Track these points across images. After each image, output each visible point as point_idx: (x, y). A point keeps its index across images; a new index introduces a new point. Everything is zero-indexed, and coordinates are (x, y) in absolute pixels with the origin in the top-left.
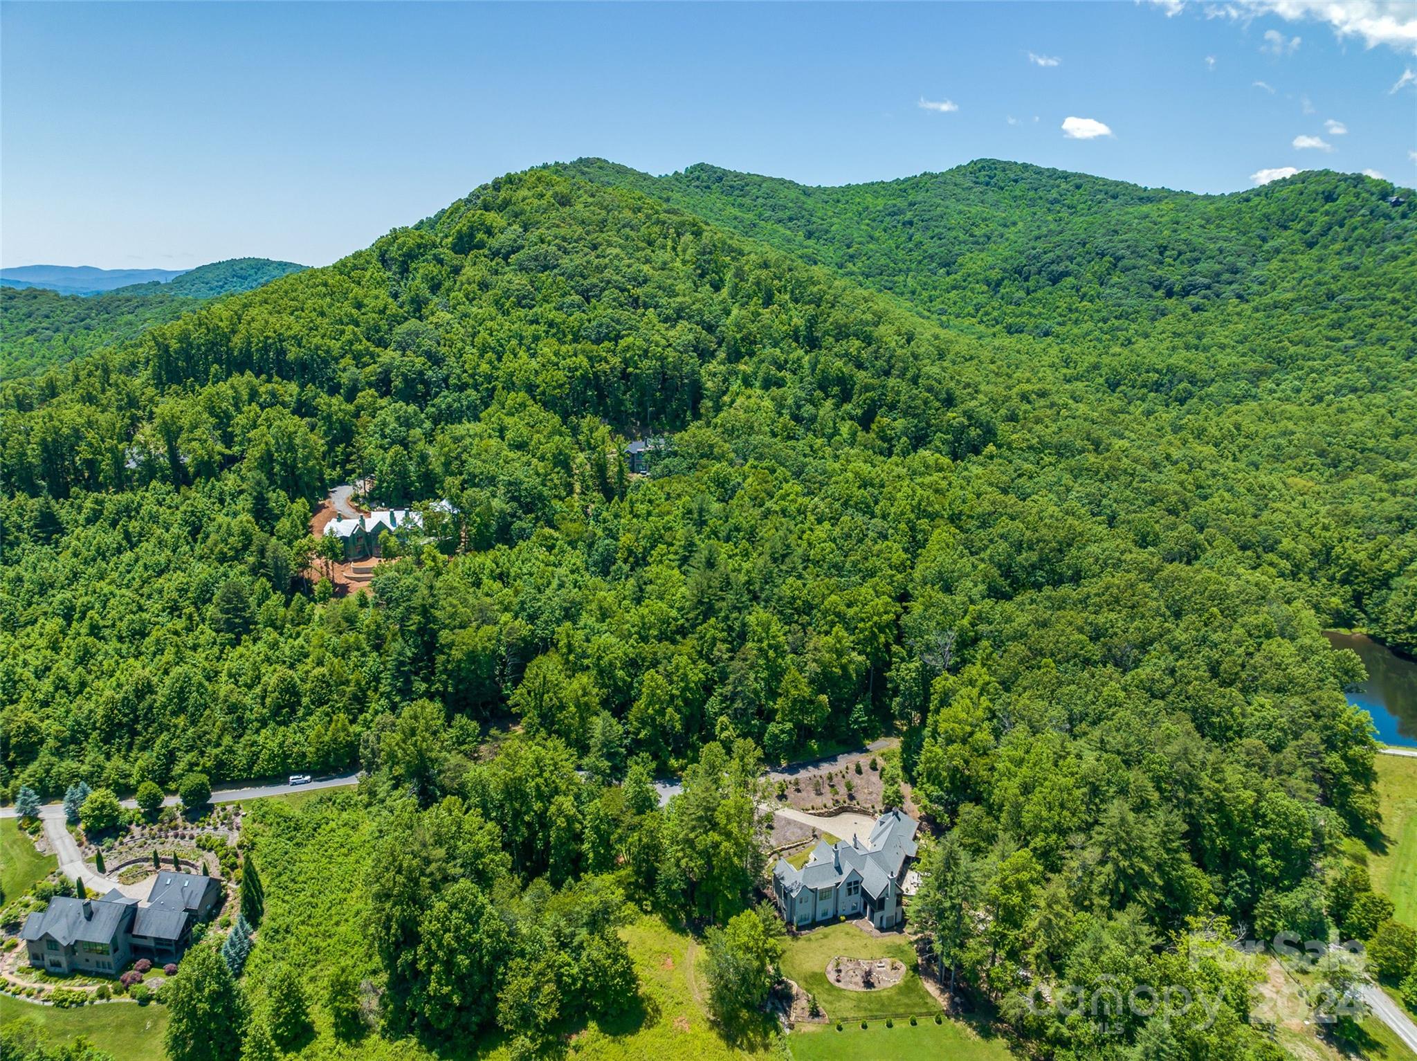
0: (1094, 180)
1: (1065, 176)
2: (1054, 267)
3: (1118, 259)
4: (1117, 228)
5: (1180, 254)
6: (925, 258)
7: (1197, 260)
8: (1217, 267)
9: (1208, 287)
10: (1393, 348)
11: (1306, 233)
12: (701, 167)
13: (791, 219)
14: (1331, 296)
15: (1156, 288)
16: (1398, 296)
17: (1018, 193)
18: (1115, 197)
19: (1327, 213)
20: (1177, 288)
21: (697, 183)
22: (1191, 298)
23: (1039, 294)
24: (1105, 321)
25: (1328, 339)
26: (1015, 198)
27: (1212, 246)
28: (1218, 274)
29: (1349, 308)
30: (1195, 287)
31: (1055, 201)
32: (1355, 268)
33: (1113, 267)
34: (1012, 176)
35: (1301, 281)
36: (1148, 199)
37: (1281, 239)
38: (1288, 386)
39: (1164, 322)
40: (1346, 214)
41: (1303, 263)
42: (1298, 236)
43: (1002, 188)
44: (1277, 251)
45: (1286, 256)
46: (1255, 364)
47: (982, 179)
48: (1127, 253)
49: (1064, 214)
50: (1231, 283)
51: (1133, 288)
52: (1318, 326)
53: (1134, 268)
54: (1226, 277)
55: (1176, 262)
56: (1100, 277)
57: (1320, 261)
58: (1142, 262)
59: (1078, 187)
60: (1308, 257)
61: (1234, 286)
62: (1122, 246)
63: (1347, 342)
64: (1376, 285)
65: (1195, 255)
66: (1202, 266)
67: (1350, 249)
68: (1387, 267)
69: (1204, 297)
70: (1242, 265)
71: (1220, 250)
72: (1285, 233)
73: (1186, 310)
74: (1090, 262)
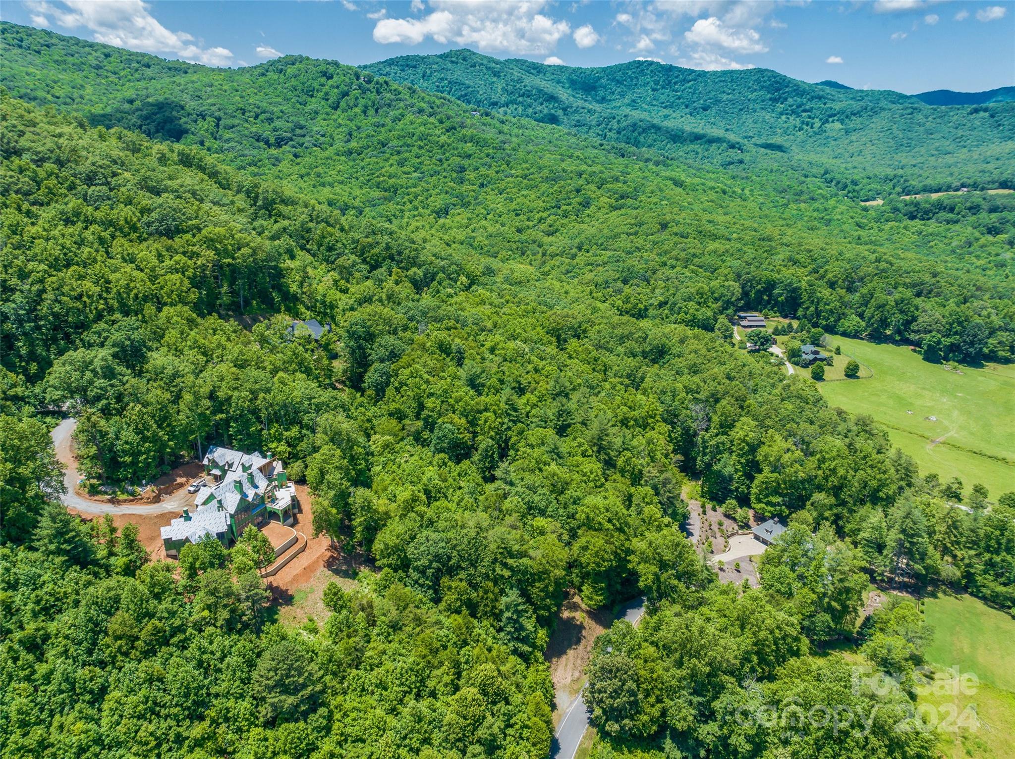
3: (219, 119)
4: (197, 93)
5: (256, 117)
7: (271, 120)
8: (290, 125)
9: (292, 140)
10: (446, 177)
11: (327, 100)
14: (383, 145)
15: (258, 141)
16: (420, 143)
17: (56, 57)
18: (148, 66)
19: (333, 87)
20: (272, 140)
22: (287, 148)
25: (405, 173)
26: (58, 62)
27: (275, 109)
28: (293, 130)
29: (399, 152)
30: (282, 139)
31: (98, 67)
32: (383, 126)
33: (217, 126)
34: (41, 41)
35: (350, 134)
36: (176, 69)
37: (314, 104)
38: (410, 206)
39: (284, 166)
40: (346, 88)
41: (340, 121)
42: (323, 103)
43: (39, 52)
44: (316, 113)
45: (324, 116)
46: (376, 194)
47: (11, 42)
48: (221, 114)
49: (112, 78)
50: (304, 136)
51: (245, 142)
52: (392, 165)
53: (233, 127)
54: (298, 131)
55: (258, 121)
56: (212, 134)
57: (351, 120)
58: (236, 122)
59: (107, 56)
60: (340, 116)
61: (307, 138)
62: (213, 108)
63: (415, 175)
64: (404, 137)
65: (268, 115)
66: (278, 123)
67: (365, 112)
68: (400, 125)
69: (293, 147)
70: (303, 123)
71: (282, 112)
72: (313, 100)
73: (291, 156)
74: (196, 121)
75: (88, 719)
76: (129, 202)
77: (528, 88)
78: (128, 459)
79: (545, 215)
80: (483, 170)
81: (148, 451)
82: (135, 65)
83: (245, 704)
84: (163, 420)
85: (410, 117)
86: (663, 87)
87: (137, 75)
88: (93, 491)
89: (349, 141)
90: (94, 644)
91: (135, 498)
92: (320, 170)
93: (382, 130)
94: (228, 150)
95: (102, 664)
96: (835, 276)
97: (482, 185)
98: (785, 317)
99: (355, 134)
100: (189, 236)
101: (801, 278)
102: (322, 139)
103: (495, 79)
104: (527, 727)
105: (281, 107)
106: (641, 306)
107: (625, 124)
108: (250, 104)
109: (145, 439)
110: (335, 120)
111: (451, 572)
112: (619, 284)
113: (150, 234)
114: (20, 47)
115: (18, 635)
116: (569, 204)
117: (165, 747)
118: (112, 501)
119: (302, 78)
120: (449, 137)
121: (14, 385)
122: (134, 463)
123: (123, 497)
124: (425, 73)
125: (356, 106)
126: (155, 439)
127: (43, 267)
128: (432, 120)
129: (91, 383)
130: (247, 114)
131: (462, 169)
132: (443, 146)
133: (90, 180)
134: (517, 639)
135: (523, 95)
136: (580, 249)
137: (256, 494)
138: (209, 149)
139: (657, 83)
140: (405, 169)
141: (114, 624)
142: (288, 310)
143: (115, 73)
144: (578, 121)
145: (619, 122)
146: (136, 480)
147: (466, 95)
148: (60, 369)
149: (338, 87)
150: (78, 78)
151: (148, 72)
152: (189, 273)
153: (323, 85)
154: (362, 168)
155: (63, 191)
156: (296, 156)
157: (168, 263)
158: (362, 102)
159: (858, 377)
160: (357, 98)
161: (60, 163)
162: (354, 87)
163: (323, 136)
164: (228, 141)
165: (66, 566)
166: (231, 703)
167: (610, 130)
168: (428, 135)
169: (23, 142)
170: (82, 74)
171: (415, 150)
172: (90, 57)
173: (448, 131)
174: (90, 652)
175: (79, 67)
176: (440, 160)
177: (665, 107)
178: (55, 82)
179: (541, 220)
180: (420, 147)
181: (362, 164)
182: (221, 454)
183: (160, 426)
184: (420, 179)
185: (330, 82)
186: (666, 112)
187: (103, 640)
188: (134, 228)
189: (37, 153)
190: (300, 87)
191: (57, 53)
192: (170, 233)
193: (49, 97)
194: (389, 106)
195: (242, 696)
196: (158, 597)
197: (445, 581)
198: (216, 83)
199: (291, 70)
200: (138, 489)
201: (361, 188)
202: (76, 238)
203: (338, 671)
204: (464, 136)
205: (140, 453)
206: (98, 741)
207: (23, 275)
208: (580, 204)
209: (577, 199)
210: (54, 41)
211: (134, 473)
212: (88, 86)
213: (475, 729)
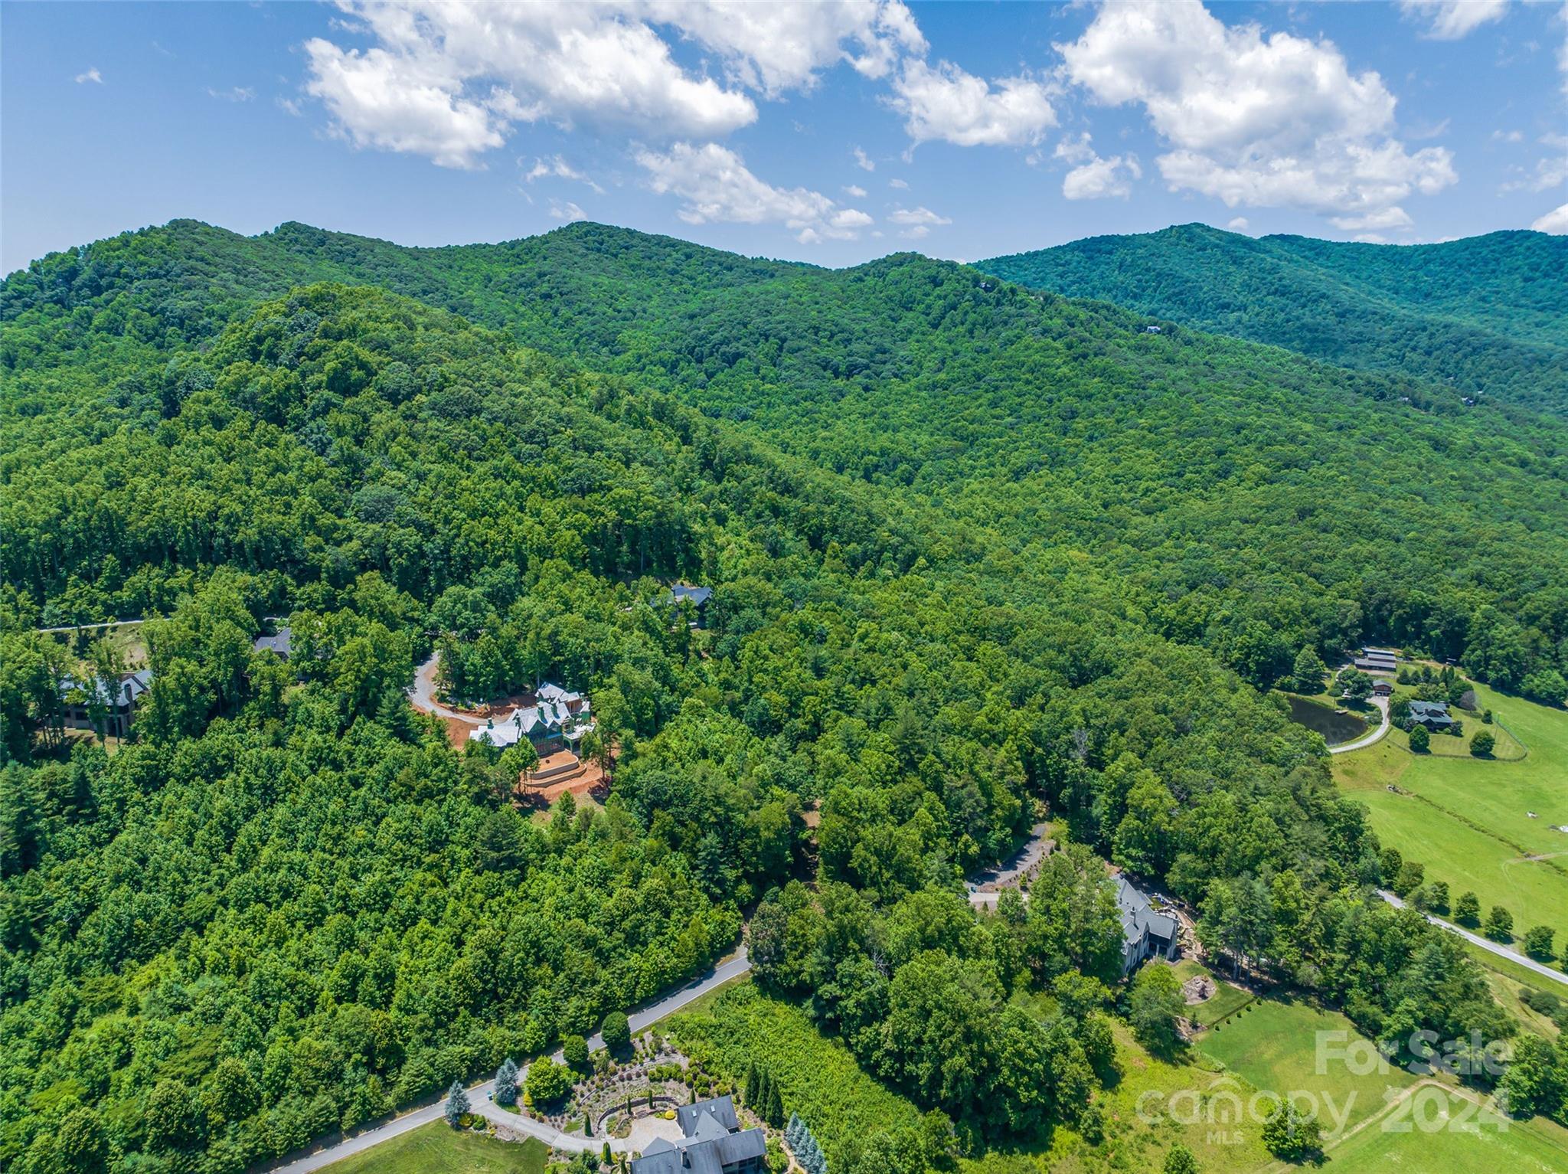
0: (703, 250)
1: (673, 244)
2: (724, 349)
3: (784, 340)
4: (768, 308)
5: (832, 336)
6: (581, 336)
7: (848, 341)
8: (869, 348)
9: (867, 367)
10: (1047, 425)
11: (928, 315)
12: (291, 226)
13: (425, 292)
14: (979, 377)
15: (825, 369)
16: (1029, 376)
17: (633, 261)
18: (730, 269)
19: (939, 297)
20: (842, 368)
21: (298, 247)
22: (858, 378)
23: (720, 376)
24: (797, 403)
25: (994, 417)
26: (633, 267)
27: (857, 327)
28: (872, 355)
29: (996, 388)
30: (856, 367)
31: (674, 272)
32: (987, 351)
33: (781, 349)
34: (621, 242)
35: (943, 362)
36: (761, 272)
37: (909, 320)
38: (984, 462)
39: (846, 403)
40: (954, 299)
41: (936, 344)
42: (922, 318)
43: (615, 256)
44: (910, 332)
45: (919, 337)
46: (947, 443)
47: (592, 245)
48: (788, 334)
49: (688, 286)
50: (884, 363)
51: (807, 370)
52: (980, 405)
53: (799, 349)
54: (879, 356)
55: (832, 343)
56: (772, 359)
57: (950, 342)
58: (804, 343)
59: (688, 256)
60: (938, 338)
61: (888, 366)
62: (781, 327)
63: (1009, 419)
64: (1009, 367)
65: (845, 335)
66: (855, 346)
67: (971, 332)
68: (1011, 350)
69: (868, 377)
70: (887, 345)
71: (865, 331)
72: (911, 314)
73: (859, 389)
74: (756, 343)
75: (370, 831)
76: (556, 460)
77: (1285, 282)
78: (471, 678)
79: (1152, 484)
80: (1100, 418)
81: (489, 674)
82: (716, 268)
83: (467, 852)
84: (509, 651)
85: (1028, 339)
86: (1546, 275)
87: (715, 281)
88: (442, 699)
89: (939, 370)
90: (387, 785)
91: (470, 711)
92: (890, 408)
93: (983, 357)
94: (785, 380)
95: (389, 801)
96: (1538, 608)
97: (1091, 438)
98: (1442, 660)
99: (948, 361)
100: (597, 496)
101: (1478, 605)
102: (907, 367)
103: (1232, 269)
104: (675, 939)
105: (864, 325)
106: (1198, 620)
107: (1442, 339)
108: (826, 321)
109: (487, 664)
110: (930, 343)
111: (666, 805)
112: (1183, 588)
113: (566, 492)
114: (599, 250)
115: (350, 772)
116: (1197, 472)
117: (408, 863)
118: (452, 709)
119: (904, 286)
120: (1073, 369)
121: (414, 609)
122: (476, 683)
123: (461, 707)
124: (1124, 260)
125: (963, 324)
126: (497, 666)
127: (463, 515)
128: (1058, 344)
129: (459, 613)
130: (821, 334)
131: (1074, 414)
132: (1060, 380)
133: (530, 438)
134: (711, 880)
135: (1275, 293)
136: (1168, 535)
137: (554, 723)
138: (763, 378)
139: (1535, 268)
140: (998, 411)
141: (401, 775)
142: (690, 575)
143: (691, 278)
144: (1360, 334)
145: (1432, 336)
146: (476, 698)
147: (1181, 293)
148: (443, 601)
149: (945, 297)
150: (646, 285)
151: (729, 277)
152: (585, 531)
153: (927, 295)
154: (942, 408)
155: (504, 448)
156: (866, 389)
157: (568, 519)
158: (972, 317)
159: (1493, 758)
160: (966, 313)
161: (508, 422)
162: (967, 297)
163: (909, 363)
164: (787, 368)
165: (392, 735)
166: (458, 849)
167: (1414, 349)
168: (1044, 365)
169: (486, 404)
170: (654, 281)
171: (1020, 386)
172: (668, 260)
173: (1075, 359)
174: (383, 790)
175: (652, 273)
176: (1050, 401)
177: (1542, 310)
178: (621, 293)
179: (1147, 491)
180: (1028, 382)
181: (943, 402)
182: (550, 690)
183: (505, 657)
184: (1012, 427)
185: (938, 291)
186: (1541, 316)
187: (393, 784)
188: (551, 486)
189: (491, 413)
190: (897, 299)
191: (634, 257)
192: (584, 492)
193: (610, 312)
194: (1005, 323)
195: (467, 846)
196: (436, 766)
197: (657, 812)
198: (794, 294)
199: (894, 274)
200: (476, 705)
201: (932, 435)
202: (497, 492)
203: (543, 850)
204: (1095, 367)
205: (482, 675)
206: (371, 846)
207: (447, 521)
208: (1214, 472)
209: (1213, 466)
210: (635, 242)
211: (476, 691)
212: (655, 297)
213: (623, 920)
